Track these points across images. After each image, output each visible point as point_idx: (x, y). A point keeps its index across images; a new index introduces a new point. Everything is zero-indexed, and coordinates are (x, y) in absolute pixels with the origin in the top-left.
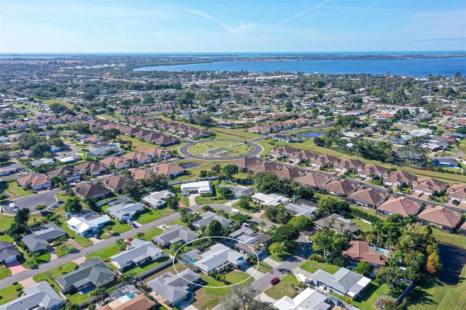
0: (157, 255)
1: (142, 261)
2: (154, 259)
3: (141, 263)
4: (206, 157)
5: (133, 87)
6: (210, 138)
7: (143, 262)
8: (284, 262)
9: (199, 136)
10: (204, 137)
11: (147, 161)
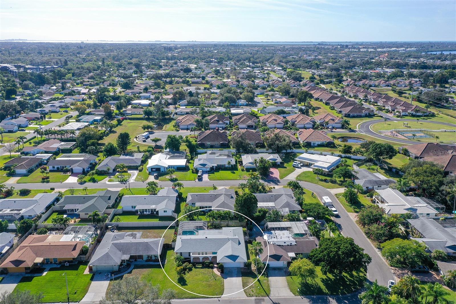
0: (164, 211)
1: (146, 210)
2: (160, 215)
3: (145, 213)
4: (385, 135)
5: (395, 66)
6: (422, 118)
7: (148, 213)
8: (300, 297)
9: (407, 114)
10: (413, 116)
11: (306, 125)
